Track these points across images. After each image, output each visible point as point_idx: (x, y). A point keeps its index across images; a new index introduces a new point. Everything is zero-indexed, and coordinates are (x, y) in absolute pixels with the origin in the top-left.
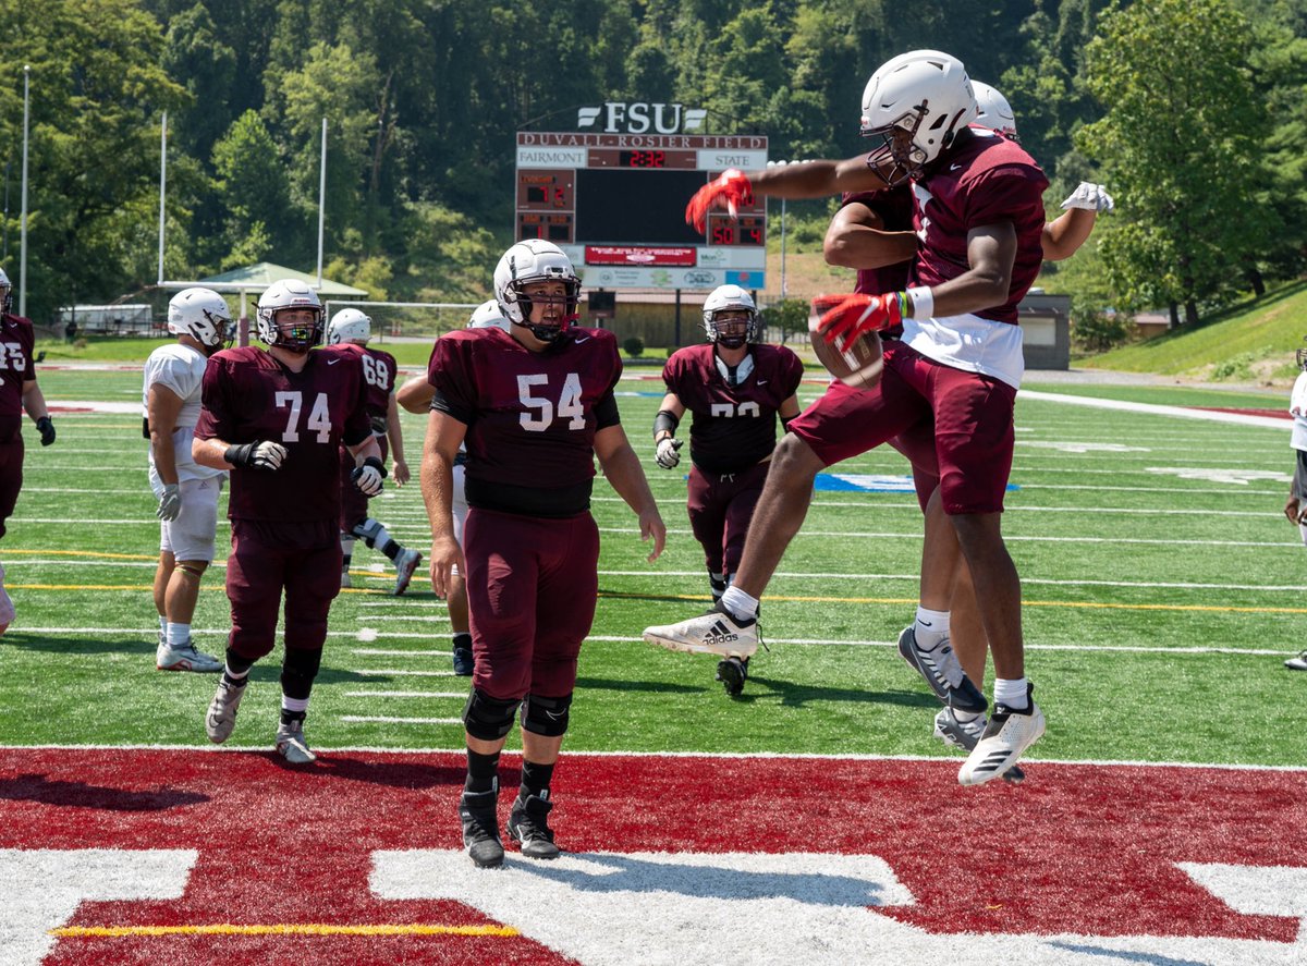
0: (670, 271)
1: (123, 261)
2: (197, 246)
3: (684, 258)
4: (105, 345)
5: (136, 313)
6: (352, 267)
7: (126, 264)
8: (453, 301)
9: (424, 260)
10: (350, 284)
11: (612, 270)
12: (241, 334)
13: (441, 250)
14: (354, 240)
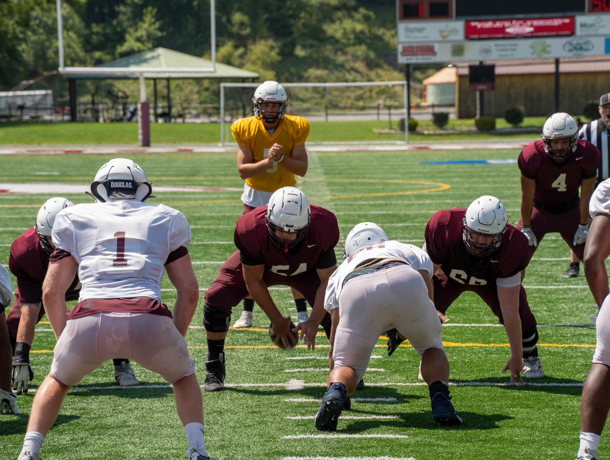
0: (549, 41)
1: (20, 48)
2: (92, 33)
3: (563, 27)
4: (11, 130)
5: (37, 99)
6: (241, 51)
7: (23, 51)
8: (338, 80)
9: (309, 41)
10: (241, 66)
11: (491, 44)
12: (143, 117)
13: (324, 32)
14: (242, 24)
